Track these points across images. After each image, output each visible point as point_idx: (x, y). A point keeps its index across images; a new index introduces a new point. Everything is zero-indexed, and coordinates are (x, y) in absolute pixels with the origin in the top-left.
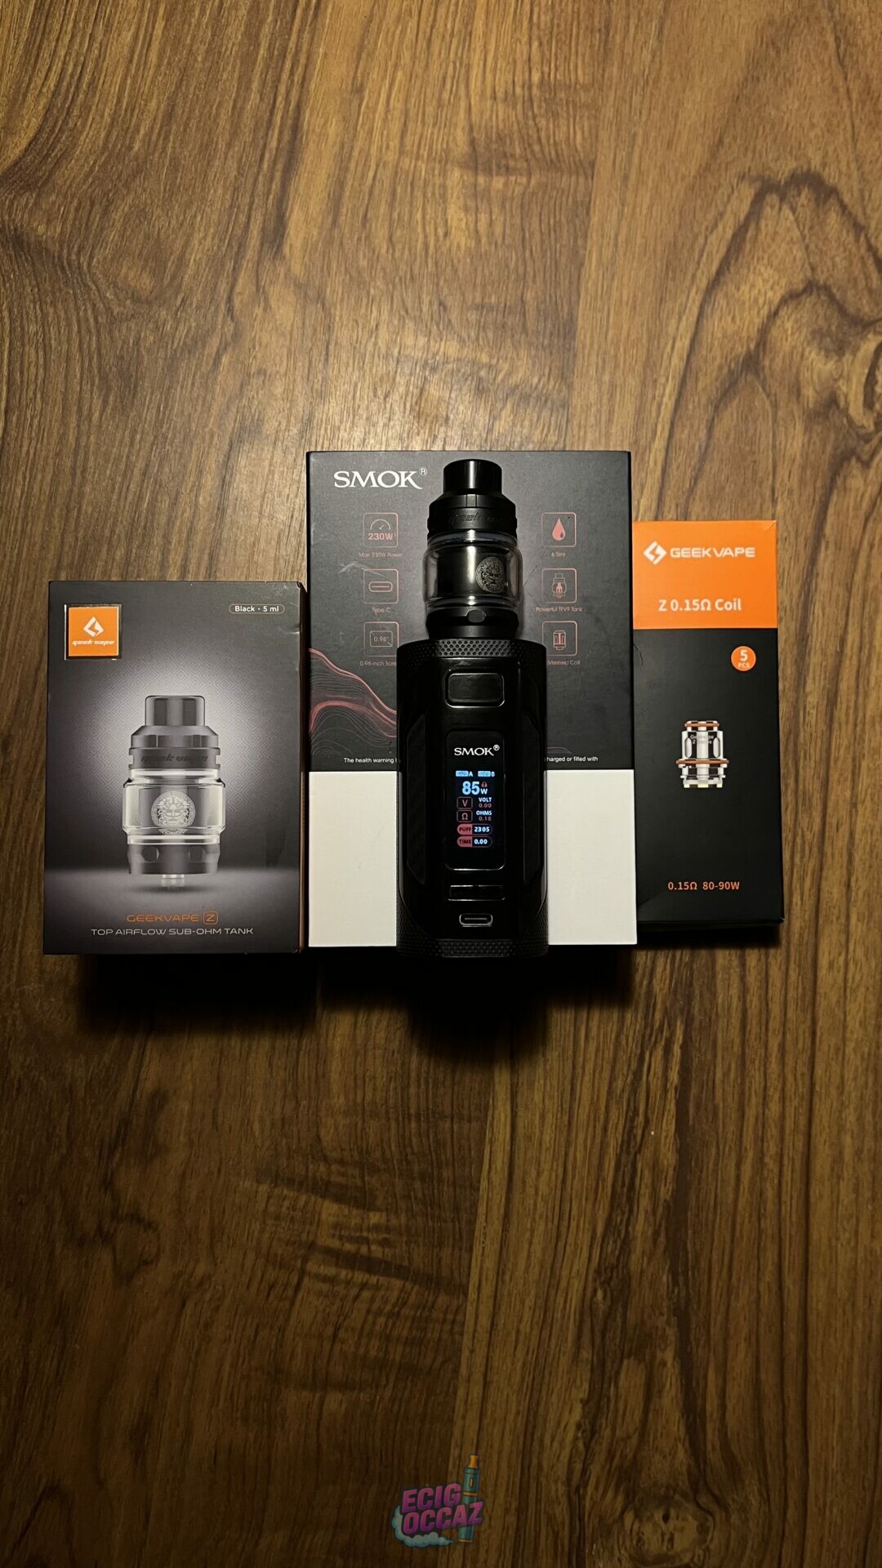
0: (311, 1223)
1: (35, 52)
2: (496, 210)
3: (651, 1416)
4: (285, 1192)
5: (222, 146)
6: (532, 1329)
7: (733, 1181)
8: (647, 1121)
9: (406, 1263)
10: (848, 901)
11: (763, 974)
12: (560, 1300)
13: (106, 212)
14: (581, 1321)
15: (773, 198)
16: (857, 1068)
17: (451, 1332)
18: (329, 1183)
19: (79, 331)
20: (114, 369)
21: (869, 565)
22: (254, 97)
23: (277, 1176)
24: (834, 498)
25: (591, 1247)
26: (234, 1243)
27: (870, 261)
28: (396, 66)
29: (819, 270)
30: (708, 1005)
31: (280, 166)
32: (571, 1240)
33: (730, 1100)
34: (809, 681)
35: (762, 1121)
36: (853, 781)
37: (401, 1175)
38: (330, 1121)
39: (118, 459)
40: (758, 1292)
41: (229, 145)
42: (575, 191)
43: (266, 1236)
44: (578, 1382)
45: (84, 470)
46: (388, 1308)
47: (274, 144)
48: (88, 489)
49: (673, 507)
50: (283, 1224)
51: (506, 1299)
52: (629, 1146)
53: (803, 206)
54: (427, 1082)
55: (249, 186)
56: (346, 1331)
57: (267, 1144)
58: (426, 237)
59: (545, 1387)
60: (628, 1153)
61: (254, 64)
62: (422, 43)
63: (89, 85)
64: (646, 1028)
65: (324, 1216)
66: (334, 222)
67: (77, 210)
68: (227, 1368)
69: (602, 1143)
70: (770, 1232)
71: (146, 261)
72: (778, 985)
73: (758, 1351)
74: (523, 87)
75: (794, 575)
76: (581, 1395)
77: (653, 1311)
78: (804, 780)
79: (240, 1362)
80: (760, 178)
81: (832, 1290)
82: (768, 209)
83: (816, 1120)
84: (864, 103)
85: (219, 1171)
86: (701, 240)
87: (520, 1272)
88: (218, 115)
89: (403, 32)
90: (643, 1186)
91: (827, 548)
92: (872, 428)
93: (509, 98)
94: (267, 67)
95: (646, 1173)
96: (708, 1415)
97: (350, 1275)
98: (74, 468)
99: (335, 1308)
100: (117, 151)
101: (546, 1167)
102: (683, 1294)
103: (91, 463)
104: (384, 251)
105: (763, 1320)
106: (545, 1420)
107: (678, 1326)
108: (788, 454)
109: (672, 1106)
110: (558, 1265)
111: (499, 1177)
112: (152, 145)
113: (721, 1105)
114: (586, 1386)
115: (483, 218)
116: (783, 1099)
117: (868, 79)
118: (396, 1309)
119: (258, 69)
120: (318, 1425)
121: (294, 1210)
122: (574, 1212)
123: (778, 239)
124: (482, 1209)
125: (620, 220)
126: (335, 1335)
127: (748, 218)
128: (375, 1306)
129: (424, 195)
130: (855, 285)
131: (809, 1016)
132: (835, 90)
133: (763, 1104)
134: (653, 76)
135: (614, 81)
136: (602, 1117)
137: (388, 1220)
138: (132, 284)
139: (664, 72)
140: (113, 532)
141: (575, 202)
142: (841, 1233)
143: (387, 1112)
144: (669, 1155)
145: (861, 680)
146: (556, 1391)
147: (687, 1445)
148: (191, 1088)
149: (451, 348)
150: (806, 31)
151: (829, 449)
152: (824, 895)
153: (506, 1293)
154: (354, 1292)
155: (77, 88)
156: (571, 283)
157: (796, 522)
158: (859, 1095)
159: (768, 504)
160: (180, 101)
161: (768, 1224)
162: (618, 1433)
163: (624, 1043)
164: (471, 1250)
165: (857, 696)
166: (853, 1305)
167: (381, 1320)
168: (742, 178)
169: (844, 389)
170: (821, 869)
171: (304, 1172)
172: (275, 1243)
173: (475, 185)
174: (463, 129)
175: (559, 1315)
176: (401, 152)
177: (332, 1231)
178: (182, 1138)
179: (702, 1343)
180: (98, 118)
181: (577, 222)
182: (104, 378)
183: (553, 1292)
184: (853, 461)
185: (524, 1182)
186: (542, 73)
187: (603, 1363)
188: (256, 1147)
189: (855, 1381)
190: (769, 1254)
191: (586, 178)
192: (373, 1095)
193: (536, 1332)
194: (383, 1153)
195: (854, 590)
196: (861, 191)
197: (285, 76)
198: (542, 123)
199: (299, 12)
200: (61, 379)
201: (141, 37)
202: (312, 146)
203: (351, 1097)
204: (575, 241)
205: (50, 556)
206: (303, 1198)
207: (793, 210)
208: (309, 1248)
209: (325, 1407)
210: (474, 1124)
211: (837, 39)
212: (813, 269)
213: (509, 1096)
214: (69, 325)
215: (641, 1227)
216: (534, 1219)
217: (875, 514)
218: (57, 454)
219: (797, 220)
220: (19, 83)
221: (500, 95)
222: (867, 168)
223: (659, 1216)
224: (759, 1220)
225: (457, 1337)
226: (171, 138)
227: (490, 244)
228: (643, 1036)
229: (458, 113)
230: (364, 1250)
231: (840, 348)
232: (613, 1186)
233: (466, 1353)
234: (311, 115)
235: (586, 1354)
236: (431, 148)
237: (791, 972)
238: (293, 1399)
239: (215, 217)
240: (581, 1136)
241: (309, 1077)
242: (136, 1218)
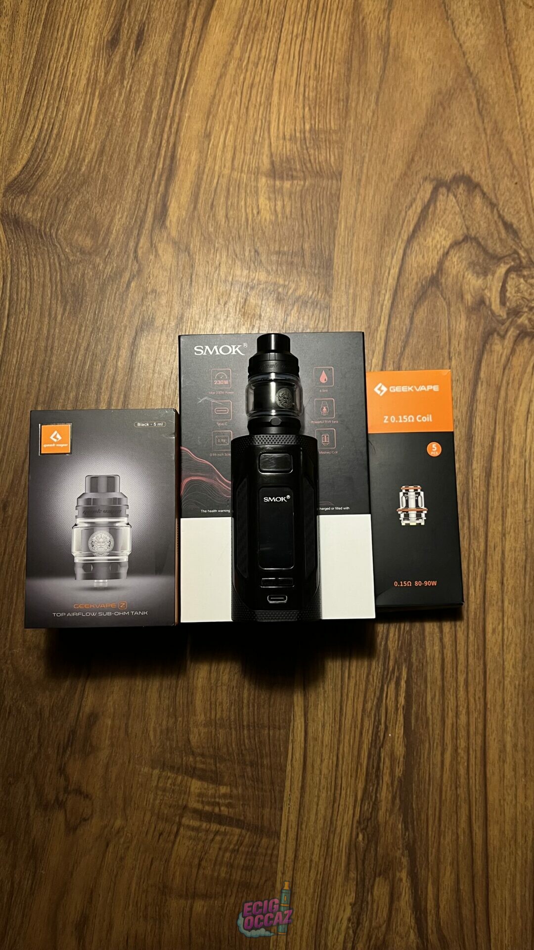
0: (185, 793)
1: (26, 117)
2: (286, 199)
3: (393, 913)
4: (169, 774)
5: (131, 167)
6: (319, 858)
7: (439, 765)
8: (386, 728)
9: (242, 818)
10: (503, 592)
11: (453, 637)
12: (336, 840)
13: (66, 204)
14: (349, 854)
15: (443, 190)
16: (512, 695)
17: (270, 861)
18: (195, 769)
19: (50, 270)
20: (70, 291)
21: (507, 394)
22: (149, 140)
23: (164, 764)
24: (485, 356)
25: (355, 807)
26: (138, 807)
27: (500, 224)
28: (229, 122)
29: (471, 230)
30: (421, 656)
31: (164, 178)
32: (342, 802)
33: (435, 714)
34: (474, 462)
35: (456, 727)
36: (503, 520)
37: (239, 762)
38: (196, 730)
39: (72, 341)
40: (457, 834)
41: (135, 167)
42: (331, 188)
43: (158, 802)
44: (349, 893)
45: (52, 348)
46: (232, 847)
47: (161, 166)
48: (54, 359)
49: (391, 363)
50: (168, 794)
51: (303, 839)
52: (376, 743)
53: (460, 194)
54: (254, 706)
55: (147, 189)
56: (206, 861)
57: (158, 744)
58: (247, 215)
59: (328, 896)
60: (376, 748)
61: (149, 122)
62: (243, 110)
63: (57, 135)
64: (384, 671)
65: (192, 789)
66: (195, 208)
67: (50, 204)
68: (134, 885)
69: (359, 742)
70: (463, 796)
71: (88, 231)
72: (463, 643)
73: (458, 871)
74: (300, 132)
75: (463, 401)
76: (351, 901)
77: (393, 847)
78: (474, 520)
79: (142, 881)
80: (435, 179)
81: (502, 832)
82: (441, 196)
83: (489, 726)
84: (494, 135)
85: (129, 762)
86: (403, 213)
87: (311, 823)
88: (129, 151)
89: (233, 103)
90: (385, 768)
91: (482, 385)
92: (505, 316)
93: (293, 139)
94: (156, 124)
95: (387, 760)
96: (428, 911)
97: (208, 827)
98: (46, 347)
99: (199, 847)
100: (72, 172)
101: (326, 757)
102: (411, 835)
103: (56, 344)
104: (223, 223)
105: (461, 852)
106: (329, 916)
107: (409, 856)
108: (457, 332)
109: (401, 718)
110: (335, 818)
111: (298, 765)
112: (92, 168)
113: (431, 717)
114: (353, 895)
115: (279, 203)
116: (468, 713)
117: (496, 122)
118: (237, 847)
119: (151, 126)
120: (190, 920)
121: (174, 786)
122: (344, 785)
123: (447, 212)
124: (288, 783)
125: (357, 204)
126: (199, 865)
127: (429, 201)
128: (224, 846)
129: (246, 192)
130: (492, 237)
131: (482, 662)
132: (477, 129)
133: (456, 717)
134: (374, 124)
135: (352, 128)
136: (359, 726)
137: (231, 791)
138: (81, 244)
139: (380, 122)
140: (68, 383)
141: (331, 193)
142: (506, 797)
143: (230, 725)
144: (401, 749)
145: (505, 462)
146: (335, 898)
147: (416, 931)
148: (112, 710)
149: (262, 276)
150: (460, 96)
151: (481, 329)
152: (488, 589)
153: (303, 836)
154: (211, 837)
155: (50, 137)
156: (330, 238)
157: (463, 370)
158: (514, 710)
159: (446, 361)
160: (107, 144)
161: (462, 791)
162: (374, 924)
163: (371, 679)
164: (282, 809)
165: (503, 471)
166: (516, 841)
167: (228, 855)
168: (425, 179)
169: (489, 294)
170: (486, 573)
171: (180, 762)
172: (162, 806)
173: (274, 186)
174: (267, 156)
175: (336, 850)
176: (233, 169)
177: (197, 798)
178: (107, 742)
179: (424, 866)
180: (62, 154)
181: (333, 205)
182: (64, 296)
183: (332, 836)
184: (495, 335)
185: (313, 767)
186: (311, 124)
187: (363, 880)
188: (151, 746)
189: (518, 889)
190: (463, 810)
191: (337, 180)
192: (222, 714)
193: (322, 861)
194: (228, 750)
195: (499, 409)
196: (494, 185)
197: (167, 129)
198: (312, 152)
199: (174, 94)
200: (39, 297)
201: (86, 109)
202: (182, 167)
203: (208, 715)
204: (332, 215)
205: (32, 397)
206: (180, 778)
207: (455, 196)
208: (184, 809)
209: (194, 909)
210: (282, 731)
211: (478, 101)
212: (468, 229)
213: (303, 713)
214: (44, 267)
215: (384, 794)
216: (319, 789)
217: (509, 365)
218: (37, 340)
219: (457, 202)
220: (17, 134)
221: (288, 137)
222: (496, 171)
223: (395, 786)
224: (456, 788)
225: (274, 865)
226: (103, 164)
227: (283, 218)
228: (383, 676)
229: (264, 147)
230: (217, 810)
231: (485, 272)
232: (367, 768)
233: (279, 875)
234: (181, 150)
235: (353, 875)
236: (249, 167)
237: (470, 635)
238: (175, 905)
239: (127, 206)
240: (347, 737)
241: (183, 703)
242: (79, 792)
